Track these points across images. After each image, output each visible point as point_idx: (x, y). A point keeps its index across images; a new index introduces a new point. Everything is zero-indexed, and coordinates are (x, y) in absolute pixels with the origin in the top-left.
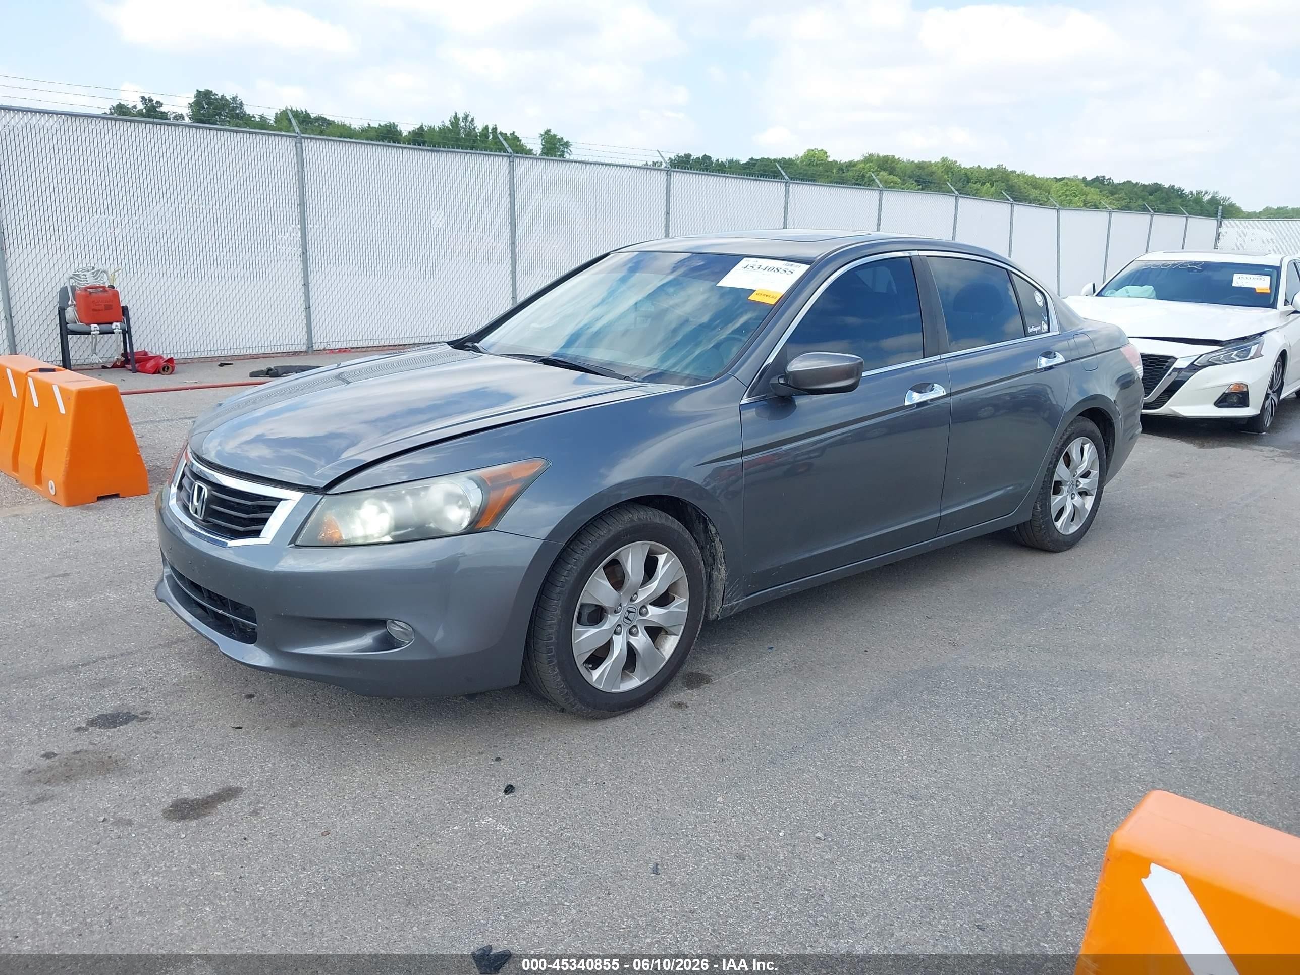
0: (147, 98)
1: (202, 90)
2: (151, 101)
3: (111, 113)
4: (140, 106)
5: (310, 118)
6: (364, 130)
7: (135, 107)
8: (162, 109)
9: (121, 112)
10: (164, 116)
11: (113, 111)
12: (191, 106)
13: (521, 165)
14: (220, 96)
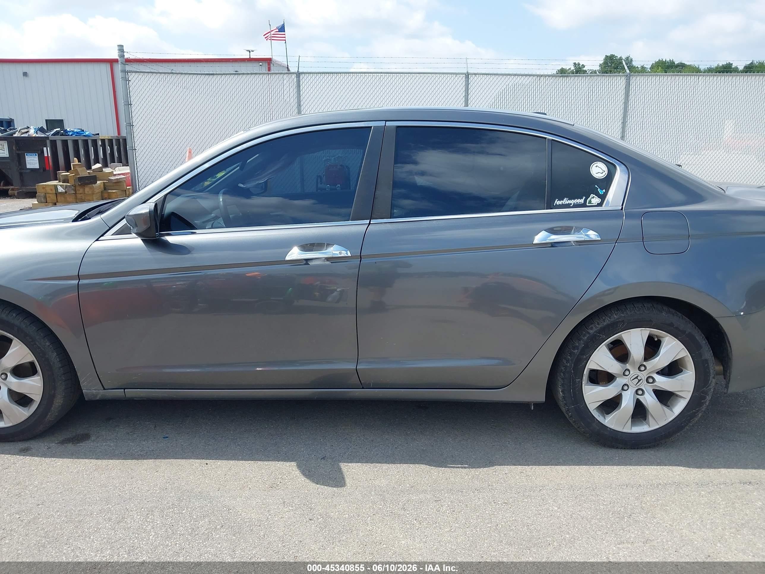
0: (577, 63)
1: (609, 55)
2: (579, 64)
3: (557, 73)
4: (573, 68)
5: (675, 63)
6: (717, 68)
7: (570, 69)
8: (584, 69)
9: (563, 72)
10: (585, 72)
11: (558, 72)
12: (600, 65)
13: (637, 81)
14: (619, 57)
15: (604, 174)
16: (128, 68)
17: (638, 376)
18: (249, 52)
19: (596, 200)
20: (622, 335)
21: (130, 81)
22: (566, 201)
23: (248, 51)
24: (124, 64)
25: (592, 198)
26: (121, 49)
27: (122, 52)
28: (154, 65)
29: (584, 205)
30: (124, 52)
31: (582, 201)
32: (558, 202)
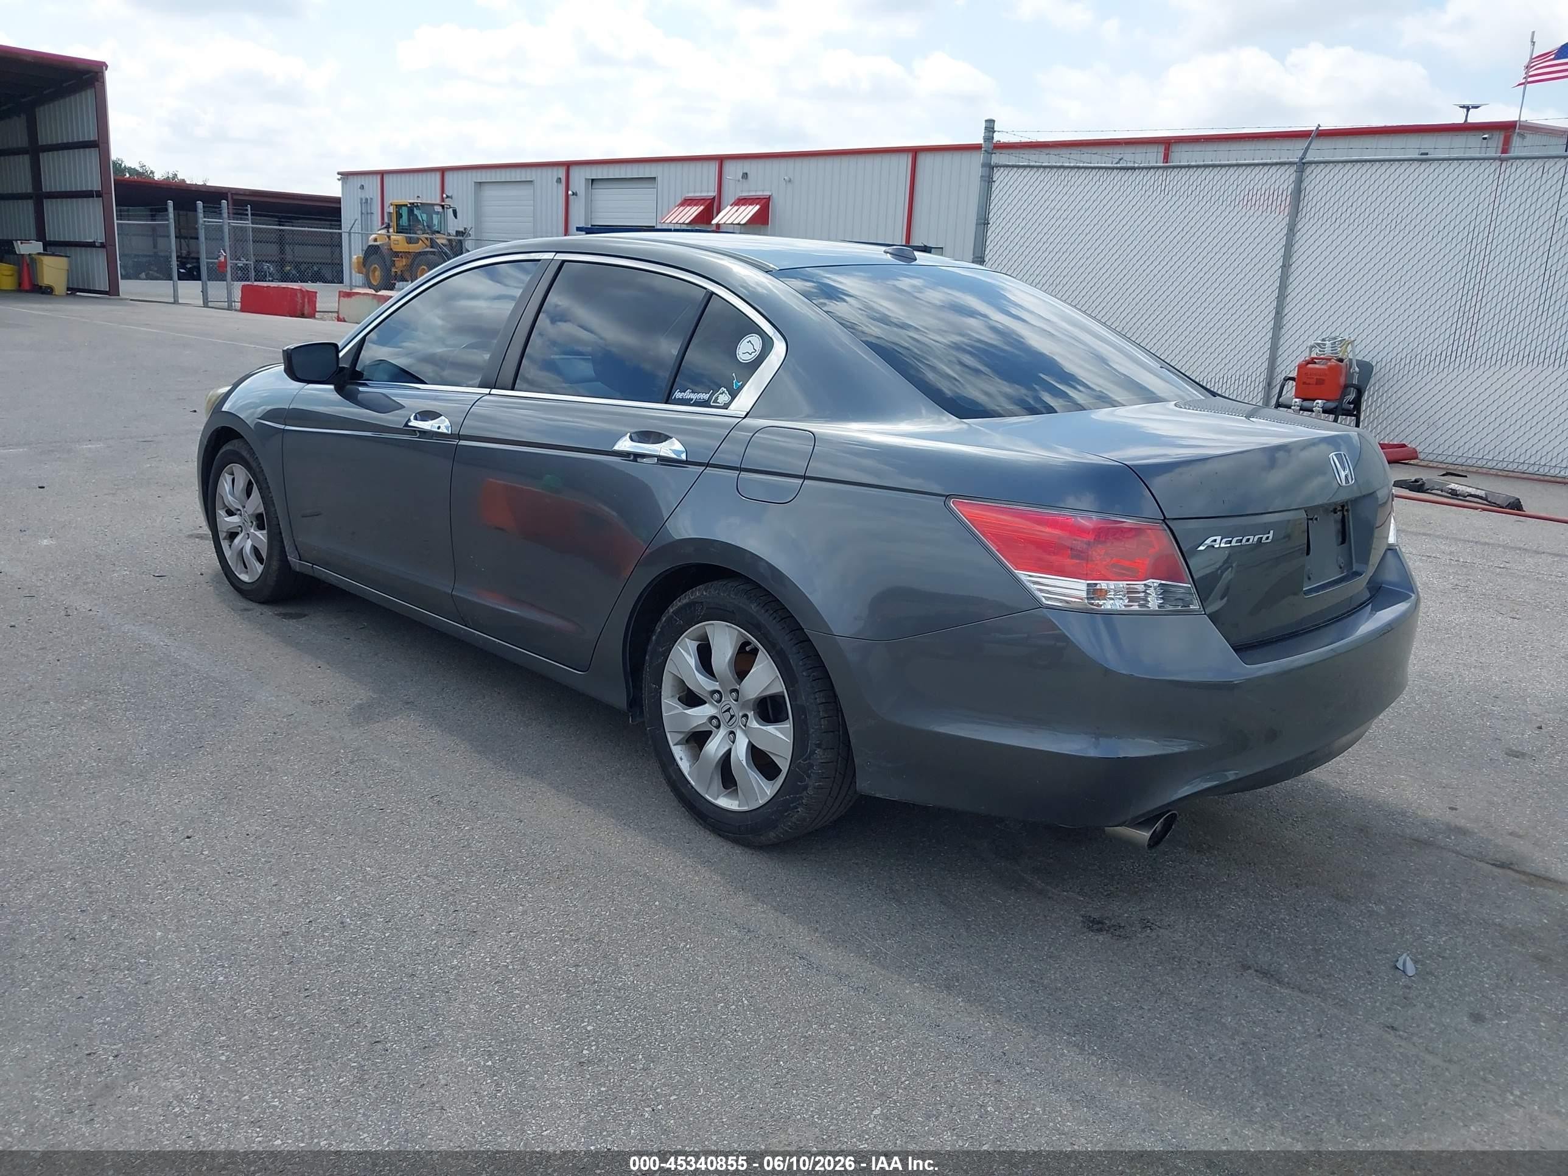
15: (753, 354)
16: (997, 158)
17: (730, 708)
18: (1465, 110)
19: (724, 398)
20: (706, 627)
21: (994, 182)
22: (688, 395)
23: (1463, 107)
24: (988, 153)
25: (720, 394)
26: (990, 127)
27: (990, 131)
28: (1075, 152)
29: (705, 404)
30: (994, 132)
31: (706, 396)
32: (678, 395)
